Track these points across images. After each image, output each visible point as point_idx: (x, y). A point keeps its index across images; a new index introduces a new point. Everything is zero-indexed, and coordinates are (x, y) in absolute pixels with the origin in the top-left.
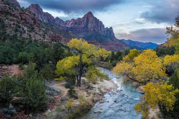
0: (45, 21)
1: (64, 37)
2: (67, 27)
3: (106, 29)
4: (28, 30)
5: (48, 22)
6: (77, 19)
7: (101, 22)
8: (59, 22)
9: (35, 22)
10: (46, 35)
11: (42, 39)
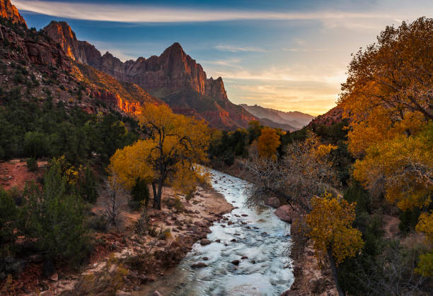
0: (80, 60)
1: (122, 96)
2: (129, 76)
3: (209, 80)
5: (87, 64)
7: (199, 67)
8: (111, 63)
9: (60, 63)
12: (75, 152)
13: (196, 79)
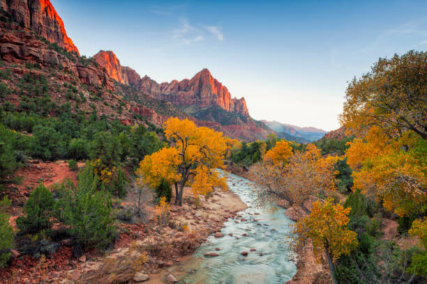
0: (123, 82)
1: (157, 111)
2: (164, 95)
3: (233, 100)
4: (91, 98)
5: (128, 85)
6: (182, 81)
7: (225, 89)
8: (149, 84)
9: (105, 83)
10: (123, 107)
11: (116, 114)
12: (110, 156)
13: (222, 99)
